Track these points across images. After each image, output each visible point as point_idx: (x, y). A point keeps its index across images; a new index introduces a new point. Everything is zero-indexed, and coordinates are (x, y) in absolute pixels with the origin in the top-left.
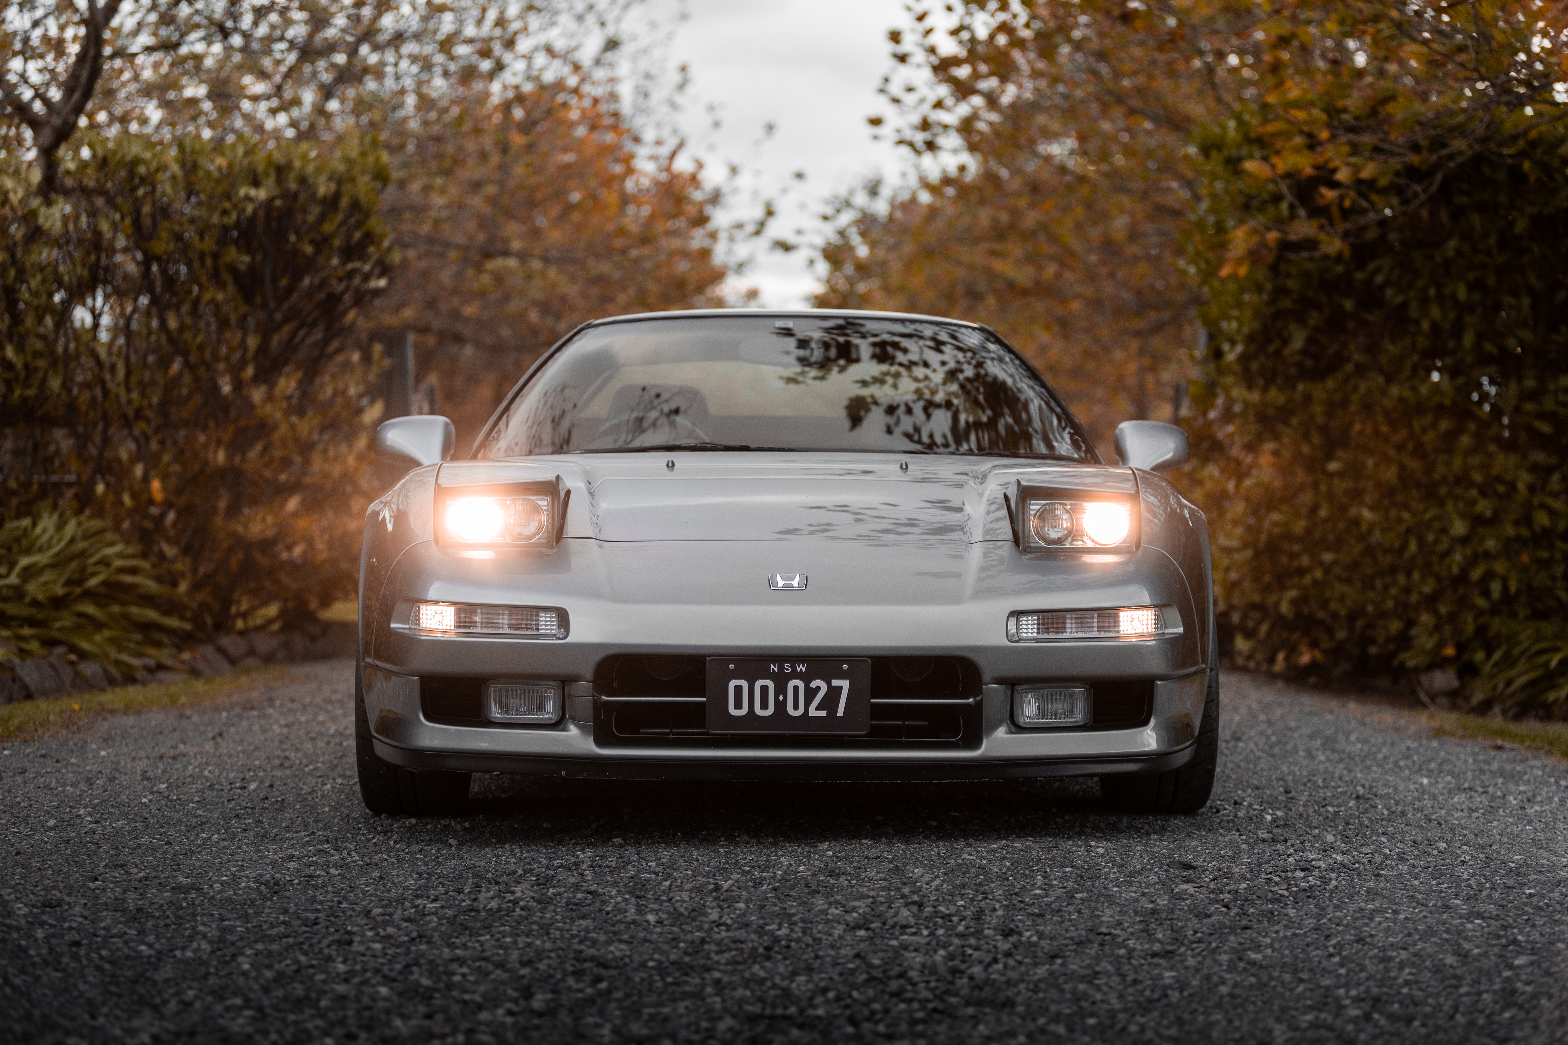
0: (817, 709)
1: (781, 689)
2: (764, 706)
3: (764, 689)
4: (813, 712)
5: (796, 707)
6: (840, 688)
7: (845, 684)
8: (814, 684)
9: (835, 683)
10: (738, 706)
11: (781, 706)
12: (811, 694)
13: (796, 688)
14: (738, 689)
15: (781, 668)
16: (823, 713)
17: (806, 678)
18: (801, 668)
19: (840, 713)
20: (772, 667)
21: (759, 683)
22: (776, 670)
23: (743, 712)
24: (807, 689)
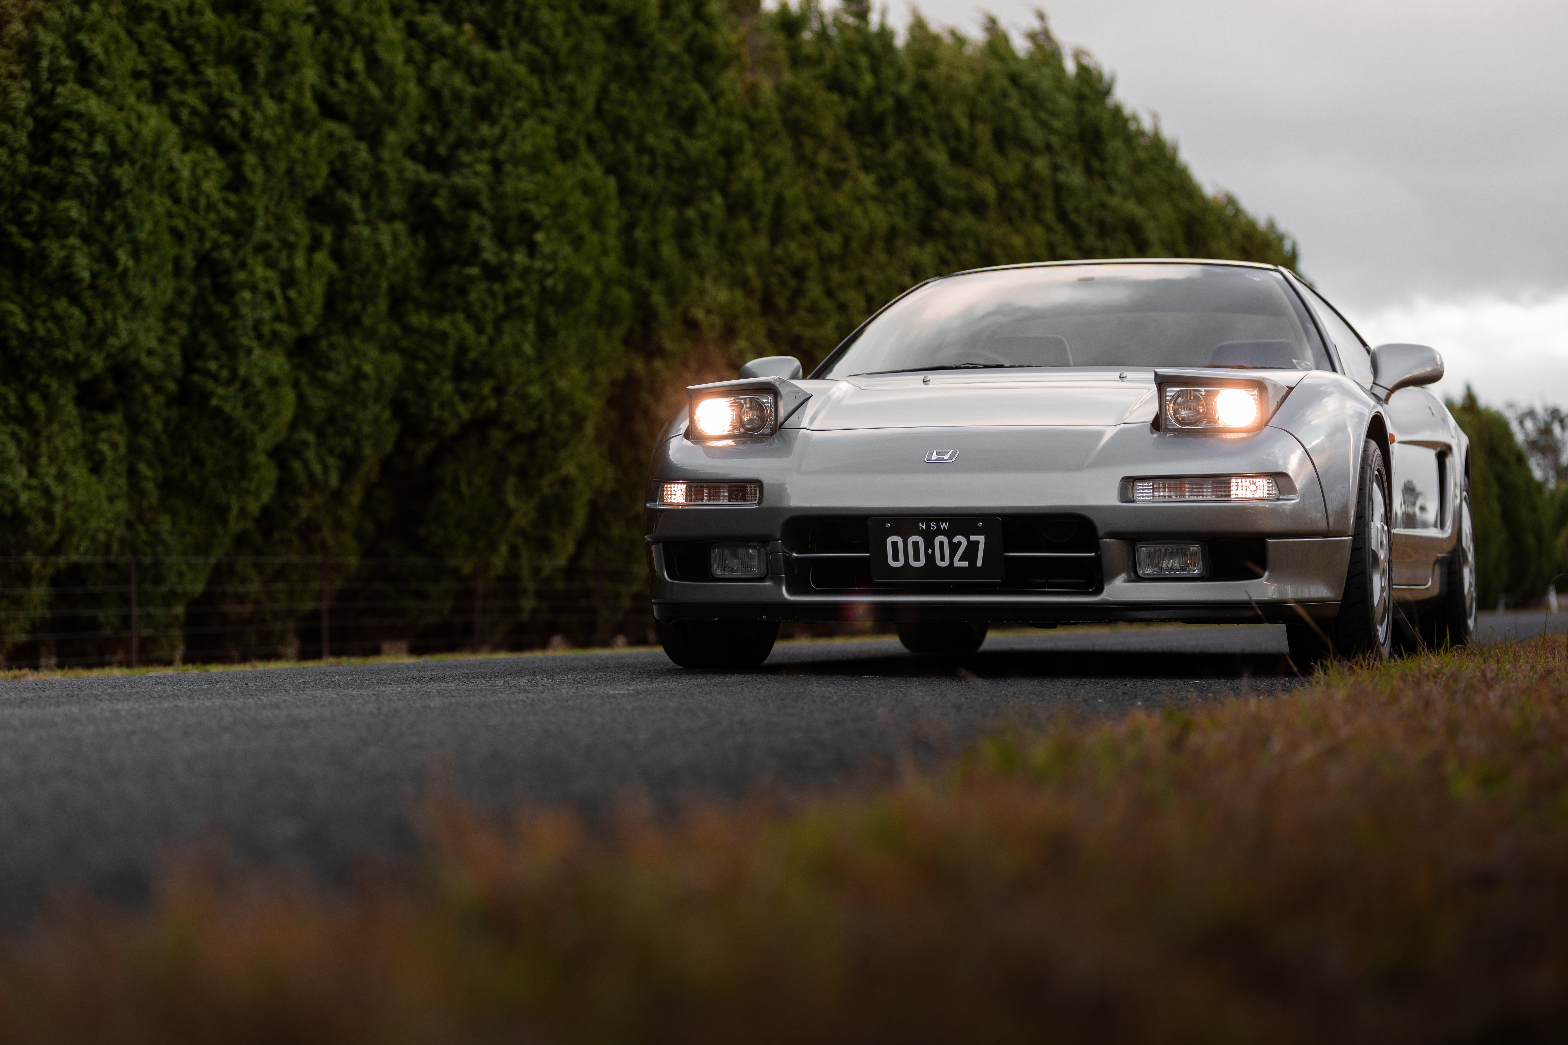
0: (960, 560)
1: (929, 545)
2: (917, 558)
3: (916, 544)
4: (957, 564)
5: (943, 559)
6: (978, 542)
7: (981, 539)
8: (956, 539)
9: (973, 538)
10: (896, 558)
11: (930, 558)
12: (954, 547)
13: (941, 543)
14: (895, 544)
15: (928, 526)
16: (965, 564)
17: (950, 534)
18: (944, 526)
19: (979, 564)
20: (921, 525)
21: (912, 539)
22: (924, 527)
23: (900, 564)
24: (951, 544)
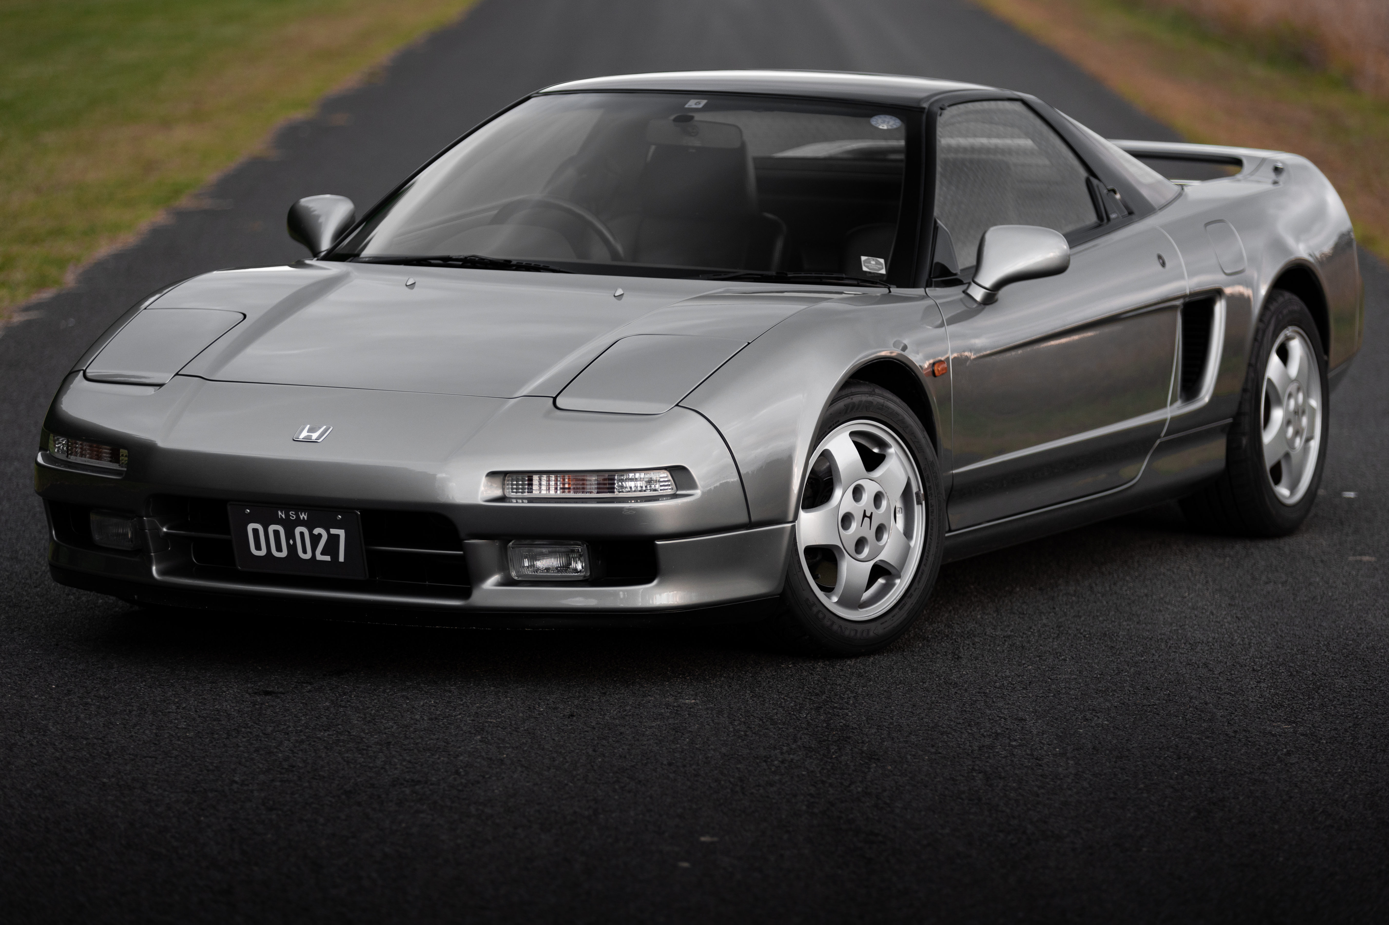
0: (322, 553)
1: (290, 535)
2: (279, 549)
3: (276, 533)
4: (319, 557)
5: (305, 551)
6: (338, 536)
7: (341, 533)
8: (316, 531)
9: (333, 531)
10: (258, 547)
11: (292, 549)
12: (315, 540)
13: (302, 534)
14: (256, 531)
15: (287, 515)
16: (328, 558)
17: (309, 525)
18: (303, 516)
19: (341, 559)
20: (280, 513)
21: (272, 528)
22: (283, 516)
23: (263, 552)
24: (312, 535)
